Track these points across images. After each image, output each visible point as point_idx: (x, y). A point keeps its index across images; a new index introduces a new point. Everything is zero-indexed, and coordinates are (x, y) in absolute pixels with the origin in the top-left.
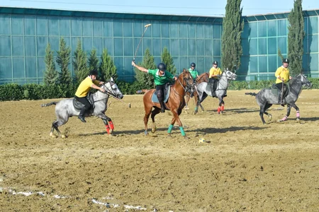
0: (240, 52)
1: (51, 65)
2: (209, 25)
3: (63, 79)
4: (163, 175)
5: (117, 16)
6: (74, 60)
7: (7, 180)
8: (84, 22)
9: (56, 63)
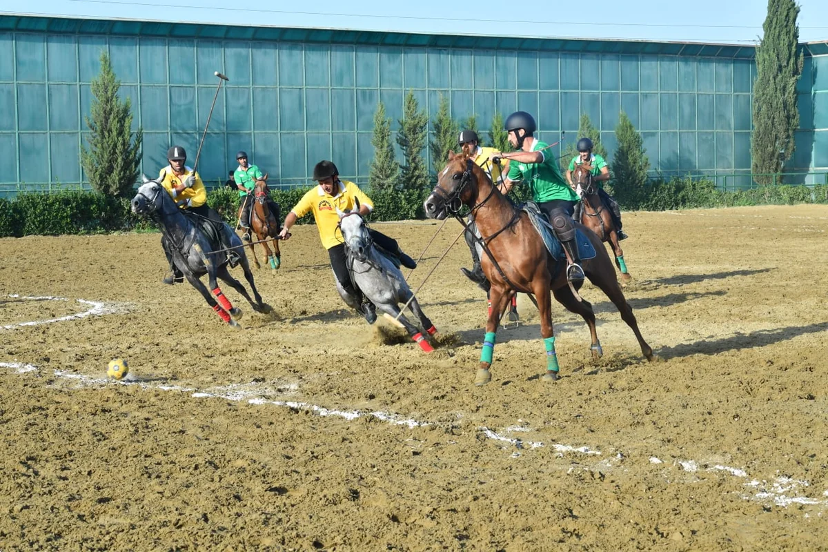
0: (794, 121)
1: (385, 149)
2: (726, 62)
3: (409, 179)
4: (634, 384)
5: (525, 45)
6: (434, 140)
7: (306, 386)
8: (455, 59)
9: (396, 146)
